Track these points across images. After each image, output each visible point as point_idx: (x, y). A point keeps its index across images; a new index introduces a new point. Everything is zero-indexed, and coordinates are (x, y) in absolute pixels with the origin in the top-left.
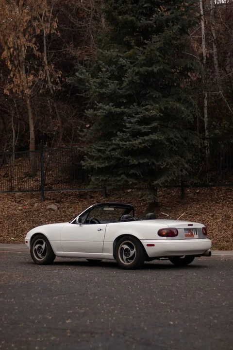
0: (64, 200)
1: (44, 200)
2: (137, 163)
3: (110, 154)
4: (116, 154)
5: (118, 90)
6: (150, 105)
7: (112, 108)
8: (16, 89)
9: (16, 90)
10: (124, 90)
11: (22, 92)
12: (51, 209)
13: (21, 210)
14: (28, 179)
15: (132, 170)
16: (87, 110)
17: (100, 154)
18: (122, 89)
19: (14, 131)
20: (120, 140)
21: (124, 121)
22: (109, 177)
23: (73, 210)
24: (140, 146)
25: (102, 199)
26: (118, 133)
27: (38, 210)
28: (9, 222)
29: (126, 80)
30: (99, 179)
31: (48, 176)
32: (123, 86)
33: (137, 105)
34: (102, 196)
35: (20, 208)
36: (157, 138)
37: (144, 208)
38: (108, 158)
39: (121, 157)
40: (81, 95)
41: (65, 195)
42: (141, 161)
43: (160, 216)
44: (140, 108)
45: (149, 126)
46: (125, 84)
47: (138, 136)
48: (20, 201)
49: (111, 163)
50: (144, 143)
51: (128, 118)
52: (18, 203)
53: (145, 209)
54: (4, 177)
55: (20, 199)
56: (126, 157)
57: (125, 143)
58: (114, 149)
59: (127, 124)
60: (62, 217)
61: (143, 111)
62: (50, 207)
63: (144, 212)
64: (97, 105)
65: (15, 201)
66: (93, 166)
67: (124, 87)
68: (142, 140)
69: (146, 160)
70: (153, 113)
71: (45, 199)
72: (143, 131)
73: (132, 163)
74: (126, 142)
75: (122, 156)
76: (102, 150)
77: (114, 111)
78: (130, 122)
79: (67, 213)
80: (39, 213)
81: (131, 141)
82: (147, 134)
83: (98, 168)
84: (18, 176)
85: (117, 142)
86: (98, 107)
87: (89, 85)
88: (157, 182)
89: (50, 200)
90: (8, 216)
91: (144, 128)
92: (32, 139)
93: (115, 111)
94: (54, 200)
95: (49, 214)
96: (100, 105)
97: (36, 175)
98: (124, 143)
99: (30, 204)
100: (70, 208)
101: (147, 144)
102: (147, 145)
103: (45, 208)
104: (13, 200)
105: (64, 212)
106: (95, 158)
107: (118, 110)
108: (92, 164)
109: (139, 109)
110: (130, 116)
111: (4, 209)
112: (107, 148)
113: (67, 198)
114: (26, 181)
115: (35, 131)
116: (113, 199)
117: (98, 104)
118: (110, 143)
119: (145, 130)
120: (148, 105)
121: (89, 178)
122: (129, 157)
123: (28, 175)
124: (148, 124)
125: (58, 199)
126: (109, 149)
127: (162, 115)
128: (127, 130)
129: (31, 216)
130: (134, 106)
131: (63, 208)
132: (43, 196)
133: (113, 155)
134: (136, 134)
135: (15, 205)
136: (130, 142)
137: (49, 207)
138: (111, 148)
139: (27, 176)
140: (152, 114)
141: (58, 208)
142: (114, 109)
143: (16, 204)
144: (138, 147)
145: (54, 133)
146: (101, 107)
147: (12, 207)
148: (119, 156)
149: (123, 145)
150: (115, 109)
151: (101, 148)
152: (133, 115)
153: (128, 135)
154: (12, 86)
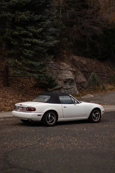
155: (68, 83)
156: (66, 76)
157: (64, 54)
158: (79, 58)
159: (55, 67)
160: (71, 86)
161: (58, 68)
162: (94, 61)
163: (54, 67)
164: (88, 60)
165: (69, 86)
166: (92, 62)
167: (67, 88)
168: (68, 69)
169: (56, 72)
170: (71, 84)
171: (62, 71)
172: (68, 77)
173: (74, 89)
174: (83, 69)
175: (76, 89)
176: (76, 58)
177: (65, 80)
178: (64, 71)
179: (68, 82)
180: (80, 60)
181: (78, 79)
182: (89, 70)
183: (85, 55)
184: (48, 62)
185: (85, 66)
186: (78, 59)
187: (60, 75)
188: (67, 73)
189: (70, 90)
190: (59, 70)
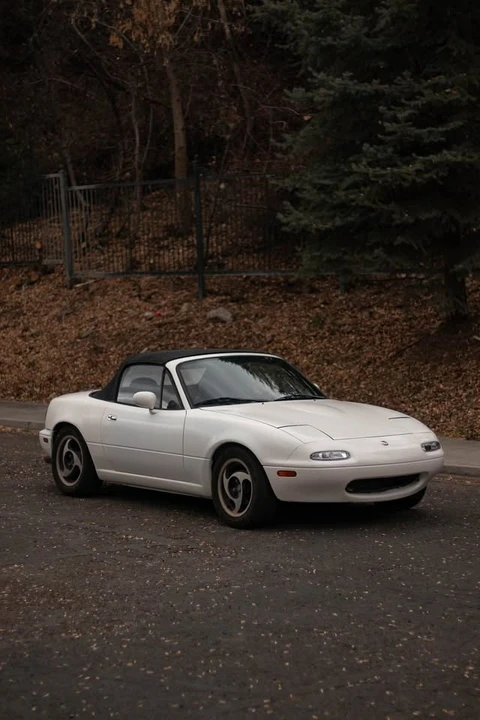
0: (251, 295)
1: (205, 296)
2: (411, 221)
3: (346, 196)
4: (361, 197)
5: (365, 39)
6: (445, 74)
7: (351, 83)
8: (137, 32)
9: (139, 36)
10: (381, 38)
11: (152, 39)
12: (216, 320)
13: (150, 319)
14: (172, 242)
15: (399, 238)
16: (290, 89)
17: (323, 196)
18: (376, 35)
19: (137, 131)
20: (370, 164)
21: (381, 116)
22: (345, 253)
23: (267, 324)
24: (418, 180)
25: (337, 296)
26: (366, 146)
27: (187, 321)
28: (121, 349)
29: (384, 11)
30: (321, 257)
31: (217, 234)
32: (377, 29)
33: (411, 77)
34: (338, 288)
35: (147, 314)
36: (460, 158)
37: (434, 322)
38: (343, 207)
39: (374, 206)
40: (287, 46)
41: (253, 282)
42: (424, 216)
43: (471, 345)
44: (420, 83)
45: (440, 129)
46: (382, 23)
47: (414, 155)
48: (149, 297)
49: (349, 219)
50: (427, 171)
51: (390, 109)
52: (145, 301)
53: (438, 323)
54: (118, 236)
55: (149, 292)
56: (385, 207)
57: (383, 172)
58: (355, 186)
59: (386, 124)
60: (240, 341)
61: (426, 92)
62: (216, 315)
63: (433, 332)
64: (313, 77)
65: (139, 296)
66: (306, 225)
67: (382, 30)
68: (424, 163)
69: (434, 213)
70: (454, 95)
71: (207, 293)
72: (426, 141)
73: (398, 222)
74: (384, 168)
75: (374, 203)
76: (328, 186)
77: (353, 92)
78: (395, 120)
79: (254, 329)
80: (189, 330)
81: (396, 165)
82: (437, 148)
83: (318, 230)
84: (150, 235)
85: (362, 169)
86: (315, 81)
87: (293, 28)
88: (461, 266)
89: (217, 294)
90: (119, 334)
91: (428, 134)
92: (181, 148)
93: (358, 92)
94: (226, 294)
95: (213, 330)
96: (321, 76)
97: (190, 233)
98: (379, 171)
99: (173, 304)
100: (263, 316)
101: (437, 174)
102: (435, 177)
103: (205, 316)
104: (135, 293)
105: (247, 326)
106: (312, 205)
107: (368, 88)
108: (303, 222)
109: (416, 85)
110: (395, 102)
111: (111, 316)
112: (341, 181)
113: (257, 290)
114: (167, 247)
115: (186, 130)
116: (363, 296)
117: (315, 74)
118: (346, 170)
119: (432, 138)
120: (439, 74)
121: (298, 254)
122: (392, 206)
123: (172, 232)
124: (441, 121)
125: (237, 293)
126: (344, 185)
127: (473, 99)
128: (389, 138)
129: (170, 336)
130: (404, 78)
131: (244, 317)
132: (203, 285)
133: (353, 201)
134: (409, 149)
135: (138, 307)
136: (395, 170)
137: (212, 313)
138: (348, 181)
139: (170, 235)
140: (451, 98)
141: (234, 318)
142: (354, 87)
143: (140, 303)
144: (414, 181)
145: (228, 137)
146: (323, 81)
147: (130, 311)
148: (366, 203)
149: (376, 176)
150: (357, 88)
151: (327, 182)
152: (403, 101)
153: (390, 150)
154: (128, 26)
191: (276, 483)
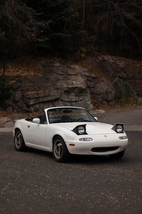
155: (72, 94)
156: (73, 84)
157: (83, 53)
158: (115, 59)
159: (61, 71)
160: (80, 97)
161: (66, 72)
162: (138, 63)
163: (59, 71)
164: (129, 62)
165: (75, 97)
166: (135, 64)
167: (70, 100)
168: (80, 74)
169: (55, 78)
170: (81, 95)
171: (70, 76)
172: (76, 84)
173: (86, 101)
174: (118, 74)
175: (89, 103)
176: (109, 59)
177: (67, 89)
178: (73, 76)
179: (73, 92)
180: (116, 62)
181: (98, 88)
182: (127, 76)
183: (125, 54)
184: (52, 64)
185: (122, 69)
186: (113, 60)
187: (60, 82)
188: (76, 79)
189: (77, 103)
190: (66, 75)
191: (69, 147)
